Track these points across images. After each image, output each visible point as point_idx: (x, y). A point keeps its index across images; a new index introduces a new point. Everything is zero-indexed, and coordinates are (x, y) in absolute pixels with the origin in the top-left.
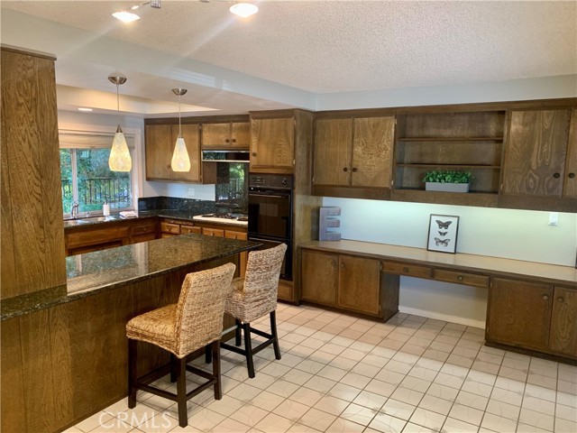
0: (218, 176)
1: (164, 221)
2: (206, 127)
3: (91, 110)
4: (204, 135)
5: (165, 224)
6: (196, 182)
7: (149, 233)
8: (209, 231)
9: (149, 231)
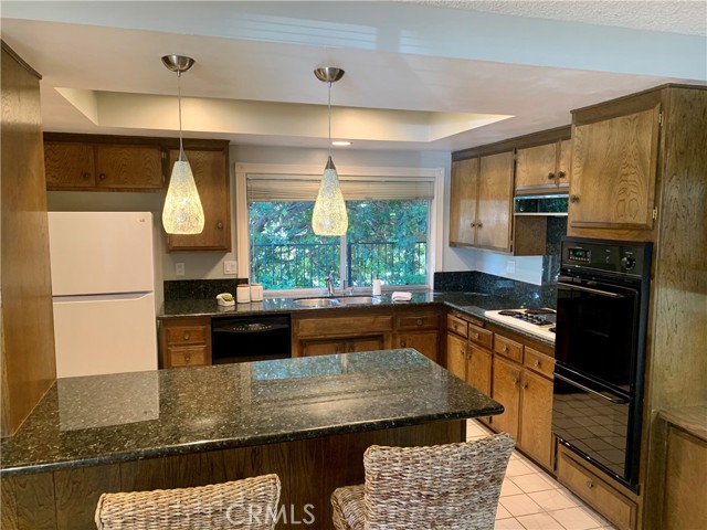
0: (548, 241)
1: (451, 313)
2: (522, 155)
3: (348, 144)
4: (520, 168)
5: (451, 317)
6: (504, 250)
7: (428, 329)
8: (503, 342)
9: (426, 325)
